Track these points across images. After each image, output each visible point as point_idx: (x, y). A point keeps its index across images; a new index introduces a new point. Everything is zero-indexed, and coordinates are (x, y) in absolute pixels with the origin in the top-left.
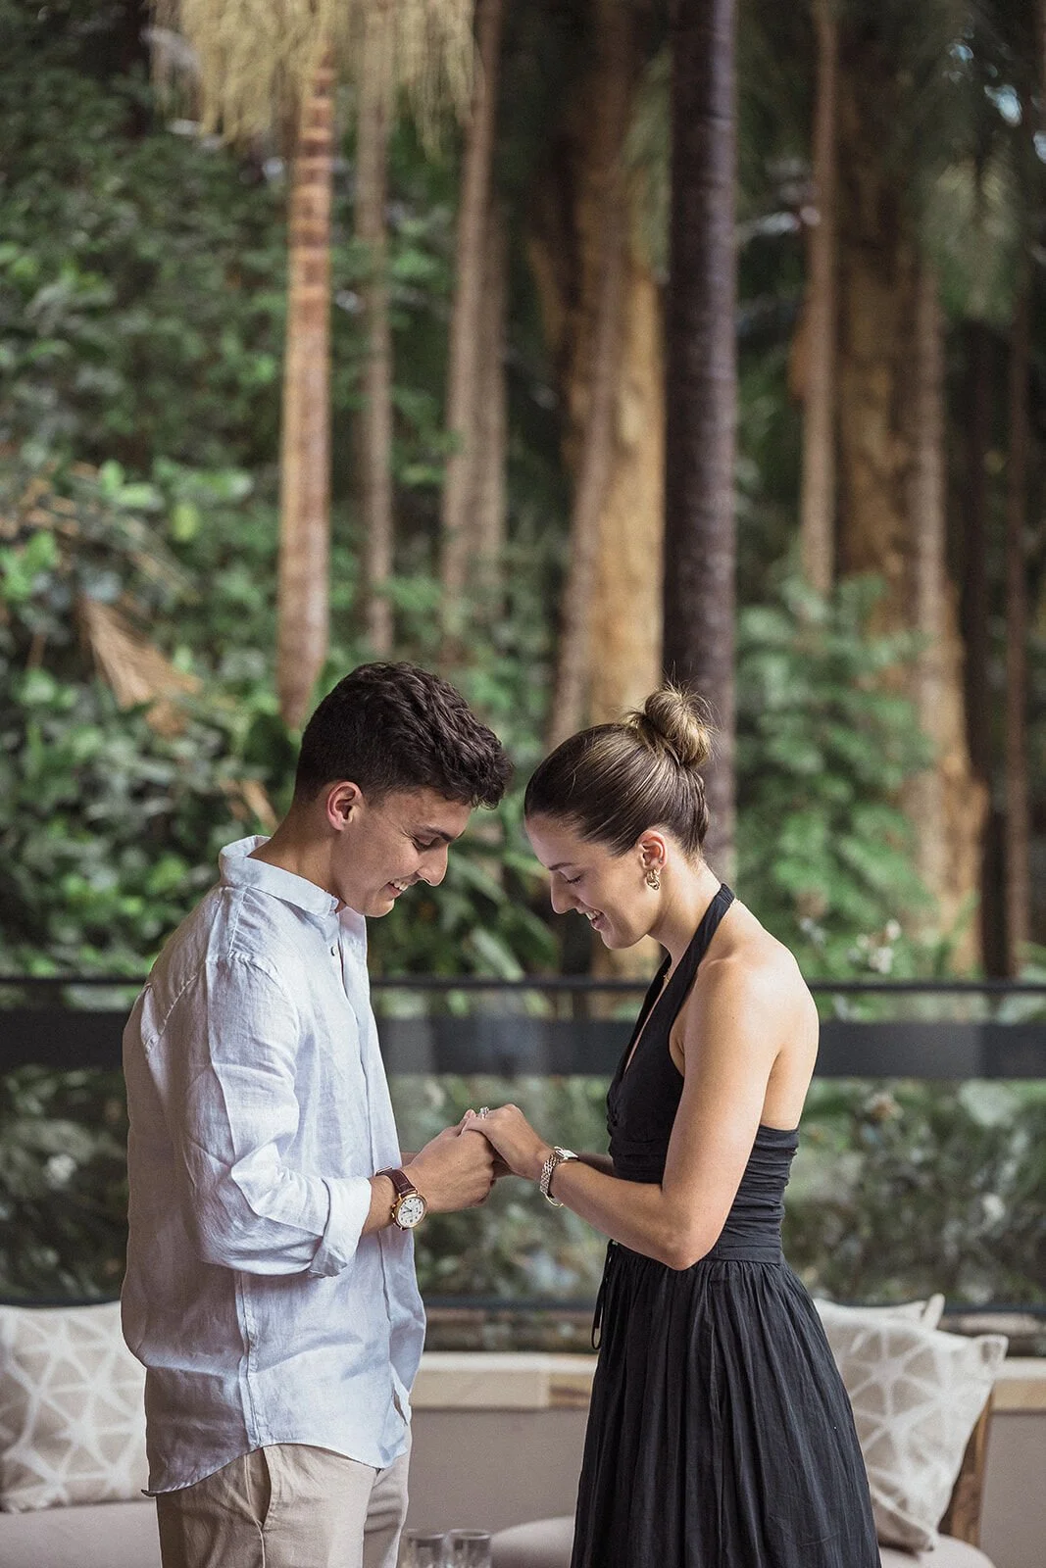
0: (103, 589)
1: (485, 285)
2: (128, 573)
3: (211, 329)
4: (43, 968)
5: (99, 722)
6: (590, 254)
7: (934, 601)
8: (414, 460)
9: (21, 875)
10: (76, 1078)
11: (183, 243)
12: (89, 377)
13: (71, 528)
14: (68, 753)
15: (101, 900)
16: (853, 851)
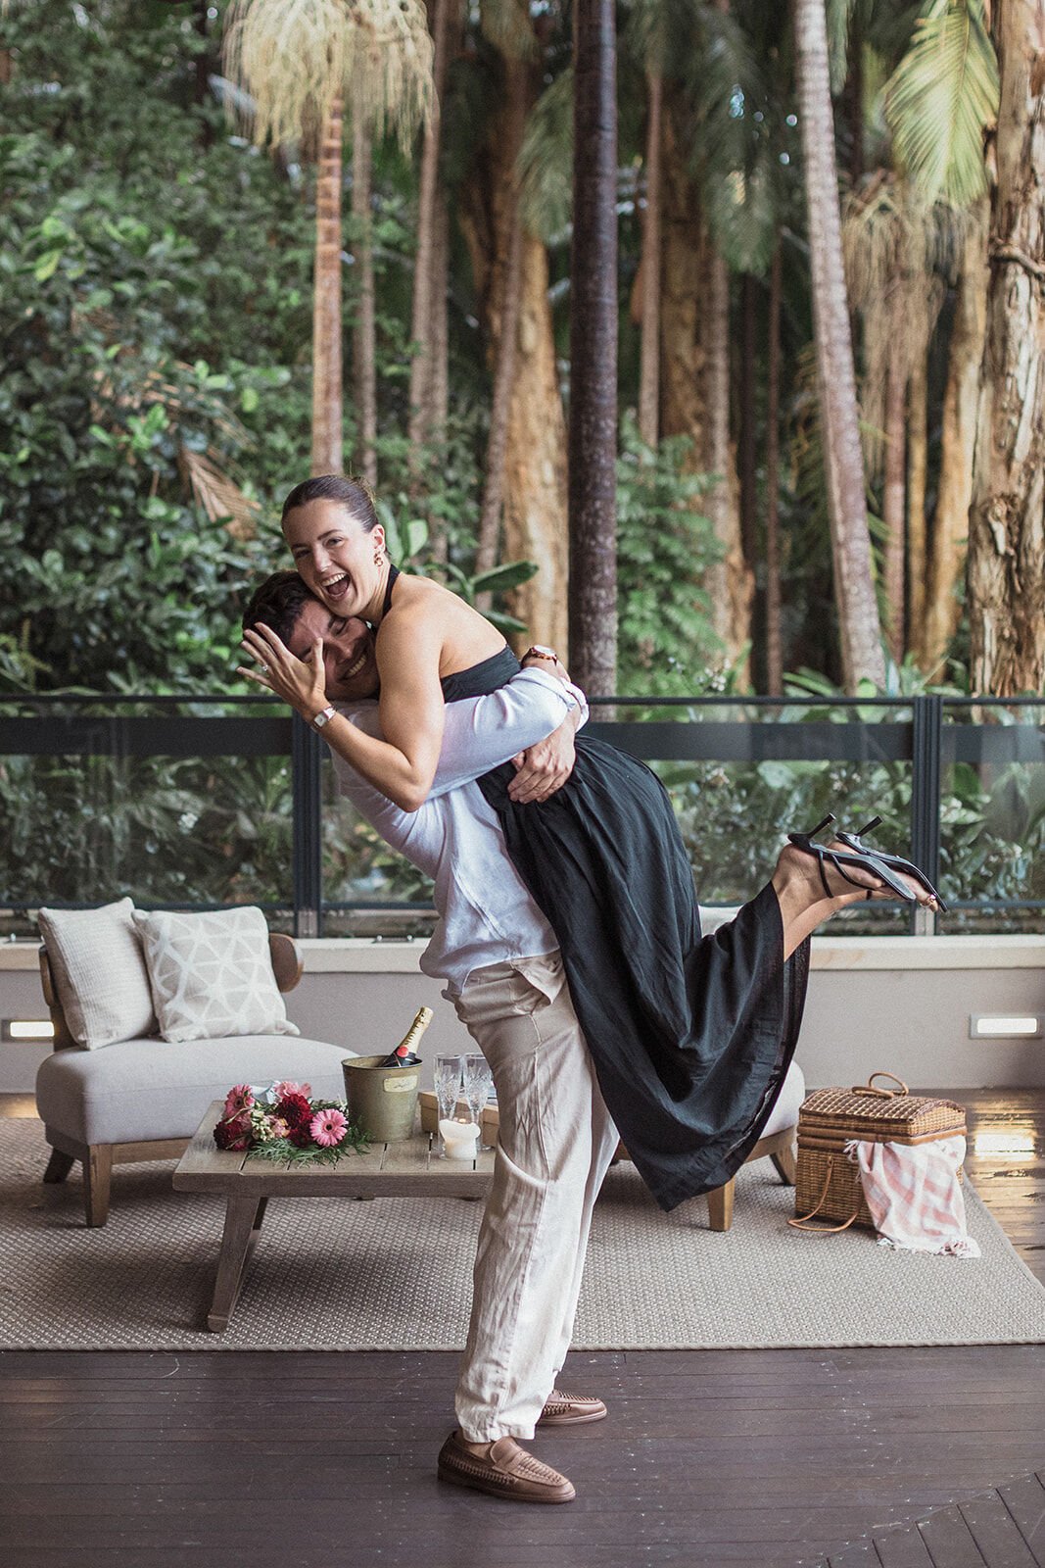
0: (196, 443)
1: (434, 245)
2: (213, 433)
3: (260, 273)
4: (164, 691)
5: (197, 530)
6: (503, 227)
7: (723, 453)
8: (391, 362)
9: (147, 630)
10: (189, 763)
11: (240, 216)
12: (183, 304)
13: (175, 403)
14: (178, 551)
15: (201, 646)
16: (673, 613)
